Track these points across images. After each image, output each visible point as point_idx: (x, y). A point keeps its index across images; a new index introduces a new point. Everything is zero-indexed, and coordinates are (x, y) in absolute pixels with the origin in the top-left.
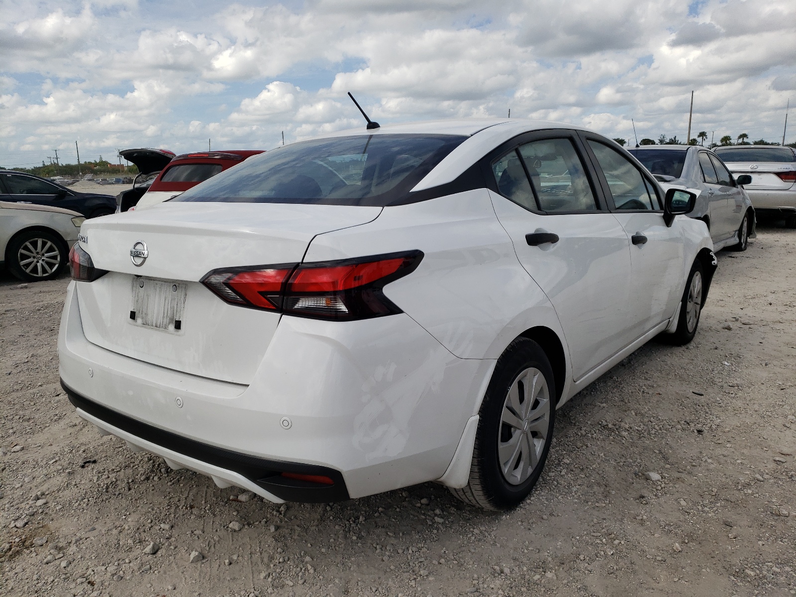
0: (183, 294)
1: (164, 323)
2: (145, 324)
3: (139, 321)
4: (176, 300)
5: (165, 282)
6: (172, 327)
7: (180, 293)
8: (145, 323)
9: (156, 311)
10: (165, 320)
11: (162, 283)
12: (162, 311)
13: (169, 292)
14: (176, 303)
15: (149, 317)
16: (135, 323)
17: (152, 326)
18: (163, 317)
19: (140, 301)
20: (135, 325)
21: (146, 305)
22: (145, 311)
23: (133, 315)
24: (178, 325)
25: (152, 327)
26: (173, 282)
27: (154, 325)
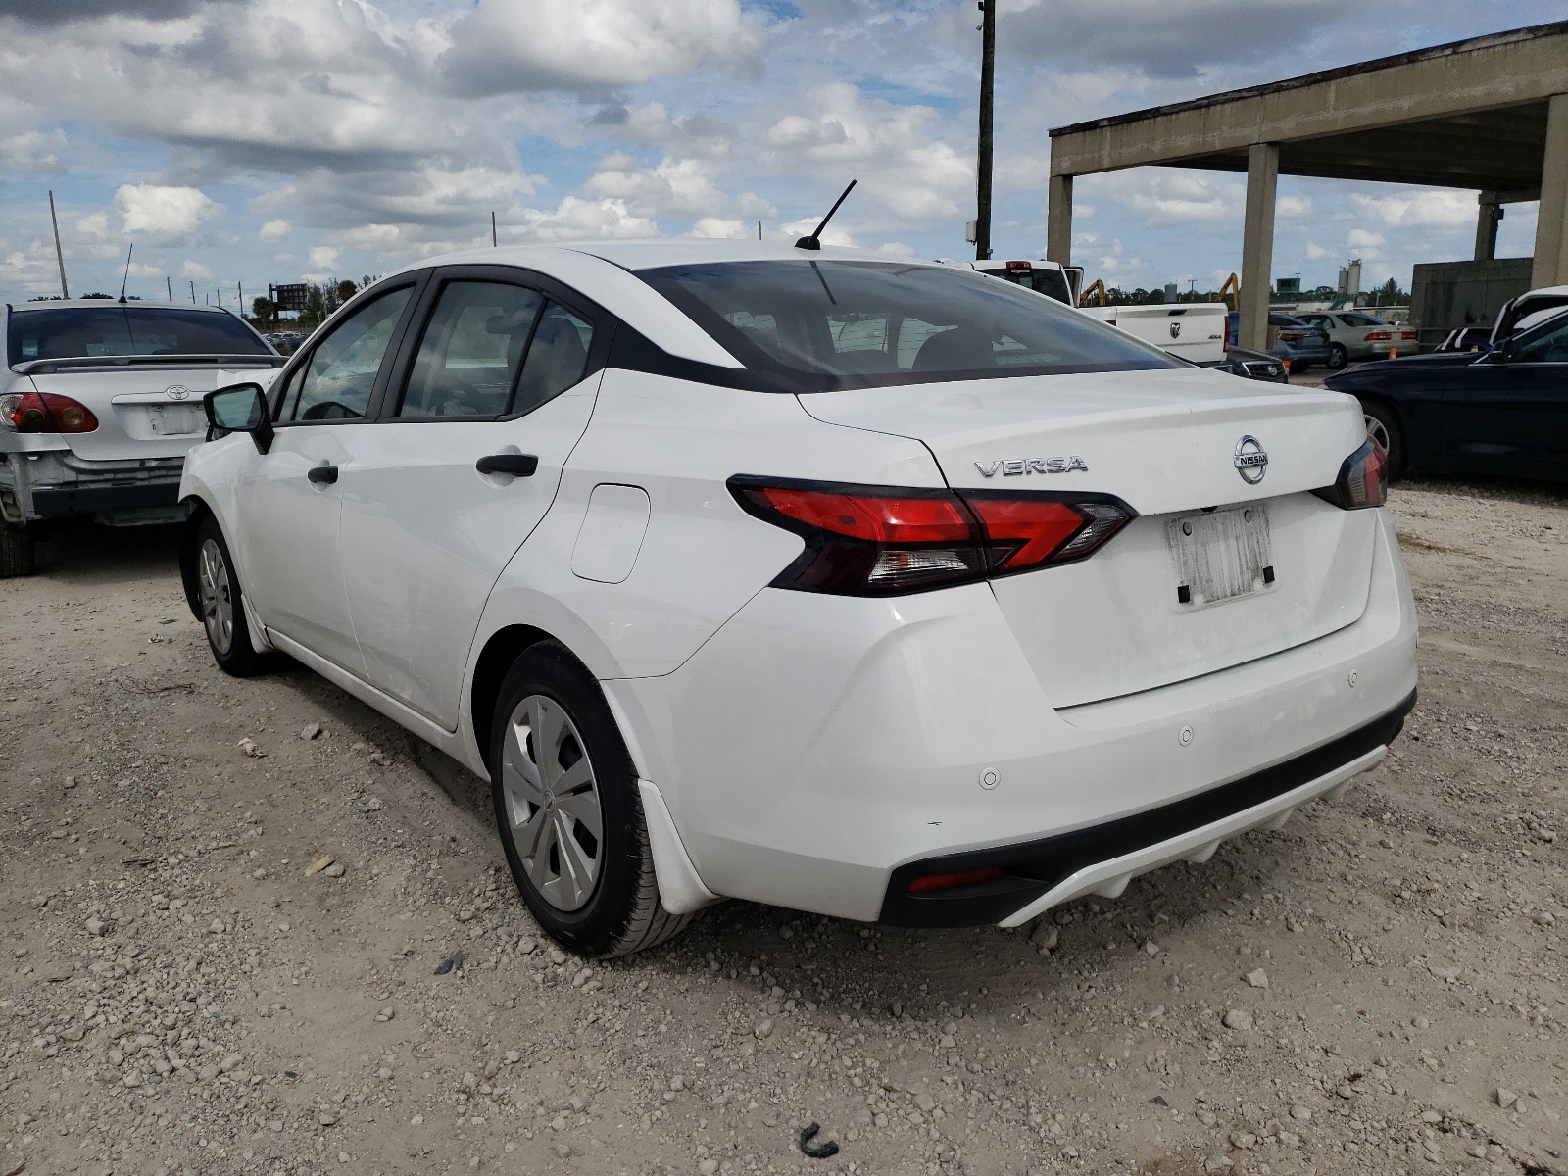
0: (1263, 521)
1: (1245, 583)
2: (1212, 600)
3: (1198, 599)
4: (1255, 535)
5: (1229, 510)
6: (1259, 584)
7: (1258, 521)
8: (1210, 599)
9: (1226, 568)
10: (1246, 577)
11: (1227, 513)
12: (1238, 563)
13: (1239, 524)
14: (1256, 542)
15: (1217, 584)
16: (1192, 608)
17: (1226, 596)
18: (1241, 574)
19: (1191, 561)
20: (1191, 611)
21: (1205, 563)
22: (1205, 576)
23: (1184, 595)
24: (1269, 575)
25: (1226, 599)
26: (1242, 507)
27: (1228, 593)
